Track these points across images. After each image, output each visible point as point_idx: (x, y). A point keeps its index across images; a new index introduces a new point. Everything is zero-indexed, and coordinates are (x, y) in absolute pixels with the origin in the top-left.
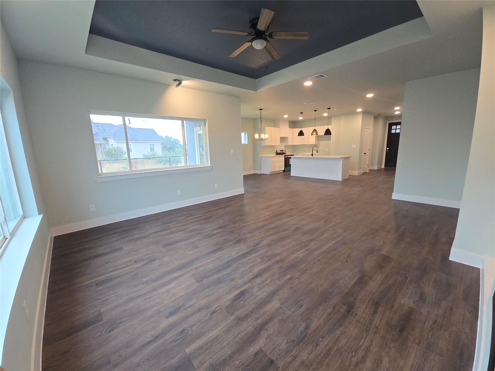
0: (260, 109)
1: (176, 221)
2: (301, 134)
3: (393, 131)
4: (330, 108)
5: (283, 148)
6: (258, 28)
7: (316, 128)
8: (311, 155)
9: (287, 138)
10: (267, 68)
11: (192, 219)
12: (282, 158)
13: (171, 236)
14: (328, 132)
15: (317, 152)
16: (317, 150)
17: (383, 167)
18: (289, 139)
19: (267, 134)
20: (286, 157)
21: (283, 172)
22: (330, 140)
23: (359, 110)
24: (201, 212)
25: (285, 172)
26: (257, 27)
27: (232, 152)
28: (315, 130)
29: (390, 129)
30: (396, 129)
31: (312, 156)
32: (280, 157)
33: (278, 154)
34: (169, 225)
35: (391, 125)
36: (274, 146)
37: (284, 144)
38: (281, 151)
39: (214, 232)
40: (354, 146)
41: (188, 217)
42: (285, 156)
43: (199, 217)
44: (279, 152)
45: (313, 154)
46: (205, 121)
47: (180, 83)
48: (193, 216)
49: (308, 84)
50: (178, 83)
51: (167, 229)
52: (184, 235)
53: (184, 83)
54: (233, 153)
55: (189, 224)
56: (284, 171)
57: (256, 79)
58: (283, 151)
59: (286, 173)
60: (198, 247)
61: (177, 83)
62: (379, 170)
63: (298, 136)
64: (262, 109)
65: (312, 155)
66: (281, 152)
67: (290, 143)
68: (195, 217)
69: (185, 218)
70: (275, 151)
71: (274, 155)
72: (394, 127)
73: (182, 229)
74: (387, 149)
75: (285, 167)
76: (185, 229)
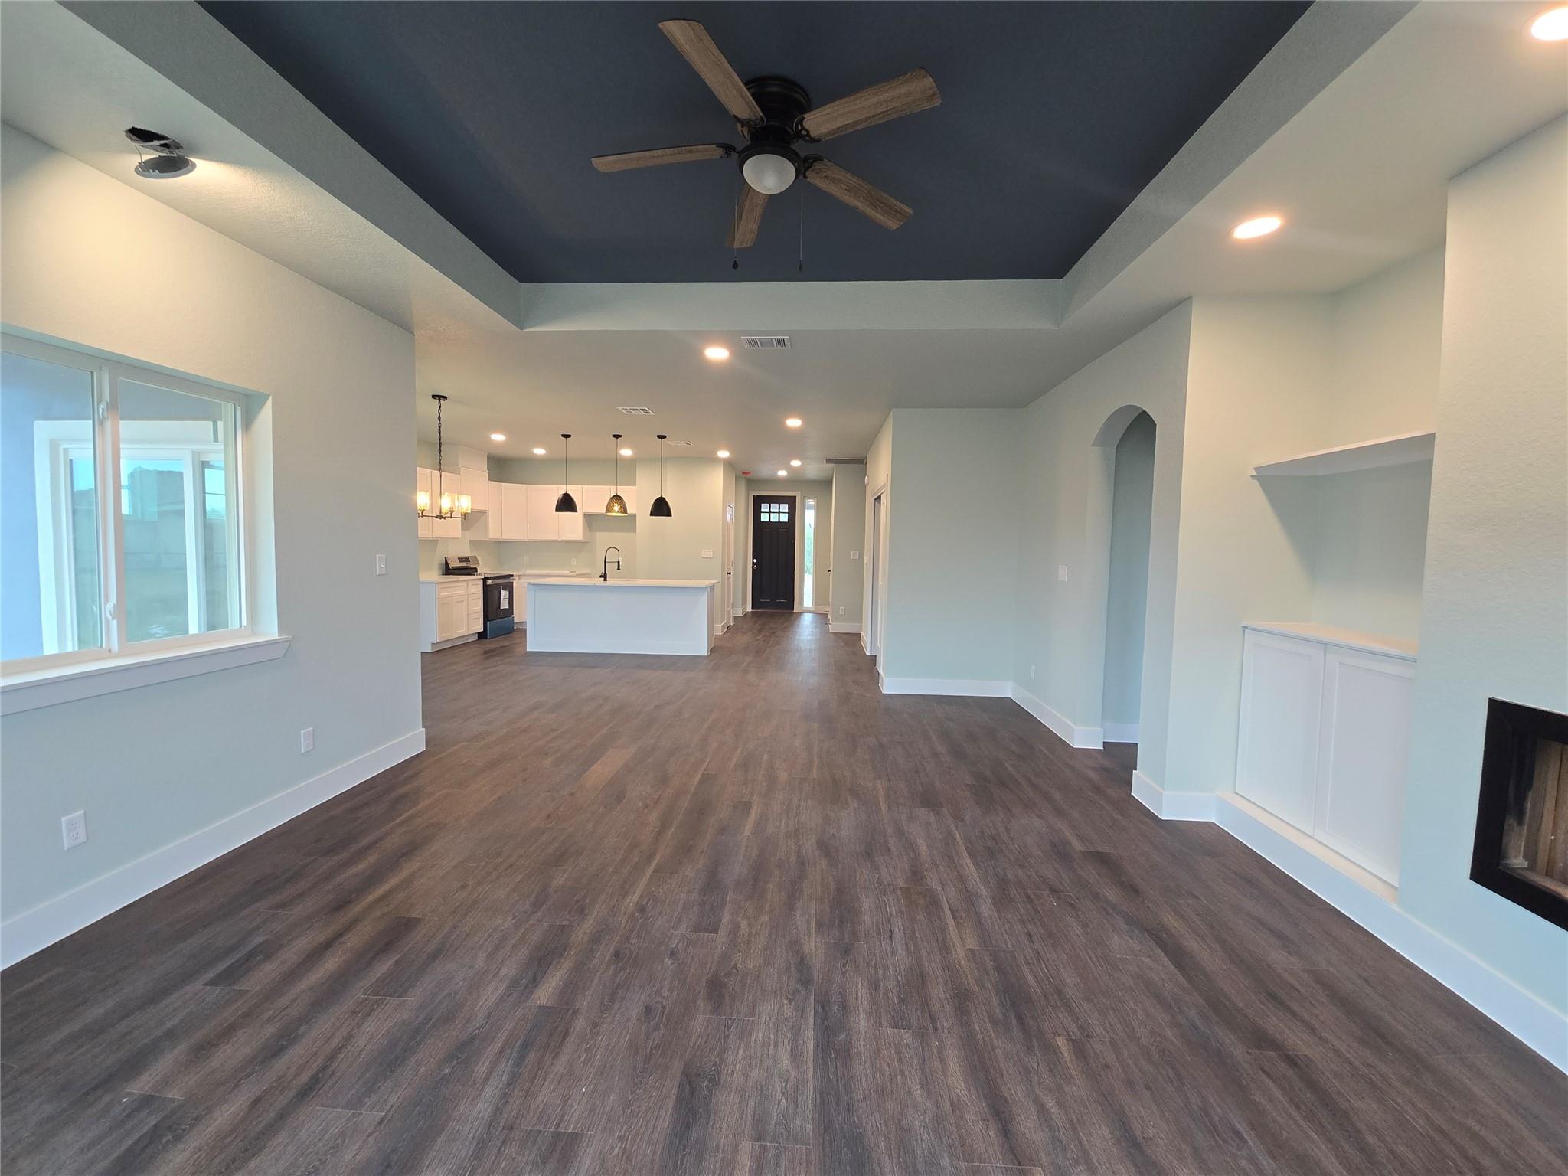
0: (434, 397)
1: (172, 1035)
2: (566, 504)
3: (764, 518)
4: (664, 437)
5: (466, 553)
7: (623, 491)
8: (601, 576)
9: (484, 513)
11: (292, 975)
12: (471, 590)
14: (661, 508)
15: (619, 569)
16: (619, 562)
17: (749, 609)
18: (491, 516)
20: (489, 582)
21: (479, 639)
23: (724, 454)
24: (299, 911)
25: (486, 638)
27: (380, 567)
28: (616, 496)
29: (757, 512)
30: (770, 513)
31: (605, 580)
32: (470, 583)
33: (448, 570)
35: (758, 501)
36: (436, 541)
37: (470, 535)
38: (461, 560)
39: (544, 995)
40: (707, 553)
41: (228, 977)
42: (485, 579)
43: (326, 946)
44: (454, 563)
45: (605, 574)
46: (248, 404)
47: (172, 165)
48: (268, 951)
49: (717, 354)
50: (149, 155)
52: (369, 1116)
54: (384, 573)
55: (306, 1019)
56: (482, 636)
57: (522, 284)
58: (467, 560)
59: (490, 644)
60: (574, 1138)
61: (146, 157)
62: (745, 615)
63: (556, 511)
64: (445, 398)
65: (604, 577)
66: (464, 564)
67: (493, 534)
69: (218, 990)
70: (439, 560)
71: (434, 575)
73: (297, 1075)
74: (755, 561)
75: (486, 619)
76: (324, 1068)
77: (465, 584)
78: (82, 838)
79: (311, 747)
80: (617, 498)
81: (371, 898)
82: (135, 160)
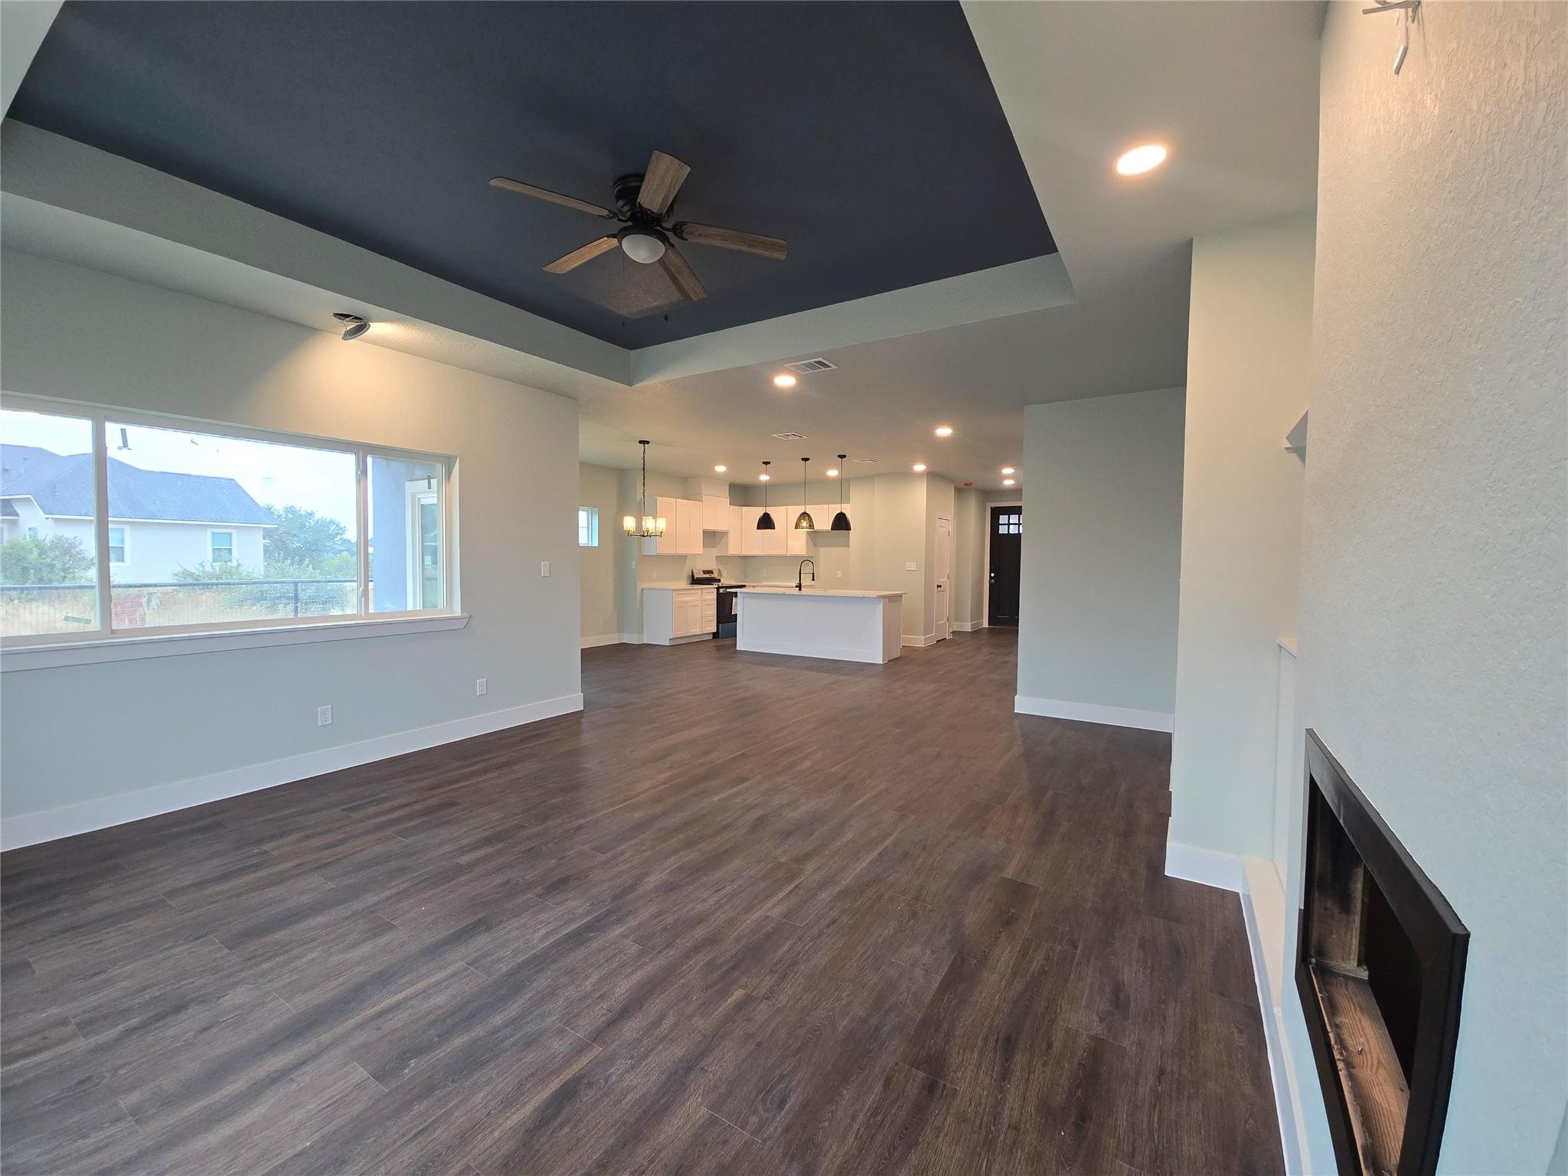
0: (640, 442)
2: (766, 522)
3: (1003, 530)
4: (844, 456)
5: (712, 565)
6: (639, 203)
7: (809, 509)
8: (796, 586)
9: (725, 533)
10: (666, 318)
11: (376, 815)
12: (709, 594)
13: (272, 893)
14: (841, 523)
15: (813, 580)
16: (813, 574)
17: (986, 624)
18: (731, 535)
19: (663, 517)
20: (721, 590)
21: (714, 638)
22: (848, 546)
23: (920, 468)
24: (414, 786)
25: (718, 638)
26: (638, 200)
27: (544, 570)
28: (805, 513)
29: (995, 525)
30: (1009, 524)
31: (800, 589)
32: (704, 591)
33: (695, 581)
34: (265, 847)
35: (996, 513)
36: (684, 557)
37: (714, 552)
38: (705, 572)
39: (465, 859)
40: (911, 566)
42: (718, 589)
43: (404, 806)
44: (699, 575)
45: (800, 584)
46: (448, 462)
47: (361, 328)
48: (378, 802)
49: (785, 381)
50: (352, 325)
51: (257, 867)
52: (331, 885)
53: (376, 329)
54: (547, 575)
55: (357, 837)
56: (715, 635)
57: (632, 351)
58: (711, 572)
59: (720, 642)
60: (392, 928)
61: (349, 327)
62: (977, 633)
63: (758, 529)
64: (648, 442)
65: (799, 587)
66: (707, 576)
67: (733, 550)
68: (386, 806)
69: (342, 813)
70: (687, 573)
71: (684, 584)
72: (1003, 519)
73: (325, 859)
74: (993, 575)
75: (718, 622)
76: (339, 859)
77: (700, 591)
78: (329, 721)
79: (485, 692)
80: (805, 515)
81: (452, 787)
82: (343, 330)
